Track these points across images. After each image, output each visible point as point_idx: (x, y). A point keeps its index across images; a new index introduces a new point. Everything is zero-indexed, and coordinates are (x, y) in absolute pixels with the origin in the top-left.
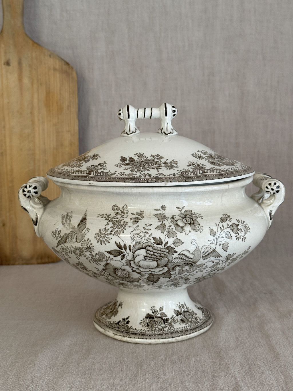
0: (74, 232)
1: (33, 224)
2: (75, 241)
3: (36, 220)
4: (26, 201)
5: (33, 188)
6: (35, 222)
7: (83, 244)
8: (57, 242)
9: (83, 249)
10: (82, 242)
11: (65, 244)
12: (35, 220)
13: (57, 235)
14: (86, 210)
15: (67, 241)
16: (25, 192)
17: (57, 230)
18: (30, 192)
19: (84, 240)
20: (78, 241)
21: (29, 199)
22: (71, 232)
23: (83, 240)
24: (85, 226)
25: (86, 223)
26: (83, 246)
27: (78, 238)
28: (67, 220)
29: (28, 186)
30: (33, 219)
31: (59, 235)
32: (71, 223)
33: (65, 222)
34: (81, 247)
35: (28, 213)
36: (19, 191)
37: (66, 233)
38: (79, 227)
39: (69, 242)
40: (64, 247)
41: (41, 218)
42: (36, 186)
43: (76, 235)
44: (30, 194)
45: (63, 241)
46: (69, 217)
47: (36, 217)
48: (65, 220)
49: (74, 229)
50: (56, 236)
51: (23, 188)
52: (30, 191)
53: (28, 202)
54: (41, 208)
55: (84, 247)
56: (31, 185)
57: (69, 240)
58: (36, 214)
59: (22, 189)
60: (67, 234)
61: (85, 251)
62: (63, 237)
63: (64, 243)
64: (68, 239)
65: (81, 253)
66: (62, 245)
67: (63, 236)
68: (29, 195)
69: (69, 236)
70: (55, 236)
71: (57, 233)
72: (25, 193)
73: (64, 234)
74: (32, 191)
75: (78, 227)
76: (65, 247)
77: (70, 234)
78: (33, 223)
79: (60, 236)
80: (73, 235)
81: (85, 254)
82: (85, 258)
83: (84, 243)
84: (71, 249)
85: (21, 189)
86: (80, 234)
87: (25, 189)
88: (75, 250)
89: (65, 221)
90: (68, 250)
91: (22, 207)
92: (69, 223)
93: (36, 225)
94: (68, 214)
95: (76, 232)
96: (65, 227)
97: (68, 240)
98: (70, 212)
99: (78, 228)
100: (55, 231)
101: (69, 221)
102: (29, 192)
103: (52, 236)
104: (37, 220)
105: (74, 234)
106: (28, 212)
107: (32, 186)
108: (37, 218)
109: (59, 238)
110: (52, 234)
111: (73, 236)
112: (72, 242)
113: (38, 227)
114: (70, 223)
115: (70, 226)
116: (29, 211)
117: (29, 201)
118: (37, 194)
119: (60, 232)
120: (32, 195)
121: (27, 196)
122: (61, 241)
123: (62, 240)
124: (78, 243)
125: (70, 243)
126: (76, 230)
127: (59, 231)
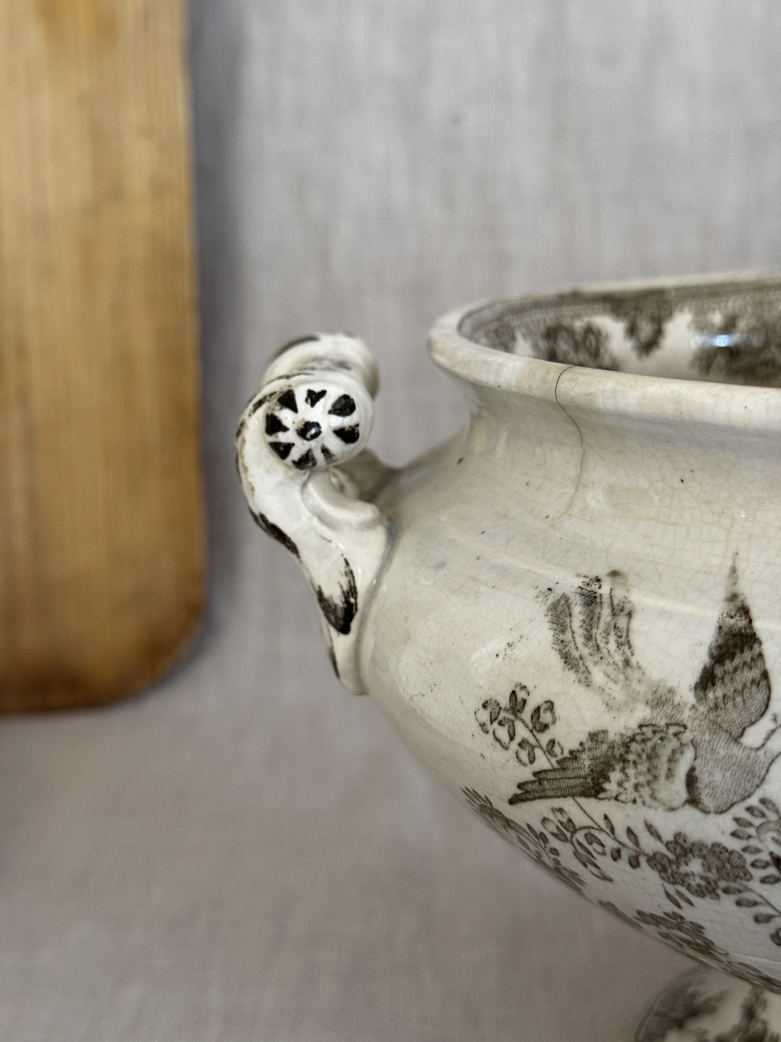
0: (672, 730)
1: (324, 621)
2: (683, 795)
3: (347, 601)
4: (280, 483)
5: (329, 407)
6: (340, 613)
7: (752, 831)
8: (526, 774)
9: (749, 858)
10: (739, 811)
11: (590, 804)
12: (338, 600)
13: (522, 732)
14: (734, 570)
15: (611, 787)
16: (285, 429)
17: (521, 695)
18: (313, 431)
19: (763, 801)
20: (706, 800)
21: (303, 475)
22: (648, 731)
23: (754, 801)
24: (760, 697)
25: (765, 675)
26: (753, 843)
27: (703, 777)
28: (598, 633)
29: (300, 397)
30: (326, 593)
31: (544, 738)
32: (633, 660)
33: (585, 651)
34: (735, 845)
35: (293, 556)
36: (242, 425)
37: (605, 732)
38: (711, 695)
39: (630, 794)
40: (580, 820)
41: (374, 590)
42: (346, 397)
43: (689, 754)
44: (314, 445)
45: (573, 782)
46: (606, 613)
47: (344, 581)
48: (579, 632)
49: (668, 709)
50: (512, 738)
51: (265, 406)
52: (317, 425)
53: (295, 492)
54: (369, 526)
55: (758, 851)
56: (317, 388)
57: (629, 785)
58: (347, 563)
59: (261, 412)
60: (612, 737)
61: (758, 873)
62: (574, 755)
63: (585, 794)
64: (615, 776)
65: (723, 884)
66: (568, 804)
67: (575, 746)
68: (310, 450)
69: (631, 757)
70: (503, 733)
71: (526, 715)
72: (282, 437)
73: (584, 737)
74: (324, 428)
75: (700, 699)
76: (587, 822)
77: (633, 739)
78: (321, 613)
79: (552, 742)
80: (665, 753)
81: (749, 890)
82: (747, 914)
83: (757, 822)
84: (637, 843)
85: (255, 410)
86: (722, 752)
87: (286, 416)
88: (671, 856)
89: (580, 640)
90: (610, 844)
91: (261, 520)
92: (618, 658)
93: (345, 629)
94: (595, 587)
95: (687, 736)
96: (587, 683)
97: (620, 784)
98: (601, 571)
99: (702, 709)
100: (504, 702)
101: (619, 645)
102: (308, 436)
103: (478, 730)
104: (352, 600)
105: (674, 743)
106: (293, 548)
107: (323, 393)
108: (351, 591)
109: (538, 752)
110: (484, 716)
111: (664, 759)
112: (653, 797)
113: (358, 642)
114: (627, 662)
115: (634, 684)
116: (300, 547)
117: (304, 485)
118: (352, 446)
119: (546, 717)
120: (325, 451)
121: (295, 454)
122: (558, 775)
123: (569, 773)
124: (706, 812)
125: (630, 806)
126: (686, 715)
127: (538, 710)
